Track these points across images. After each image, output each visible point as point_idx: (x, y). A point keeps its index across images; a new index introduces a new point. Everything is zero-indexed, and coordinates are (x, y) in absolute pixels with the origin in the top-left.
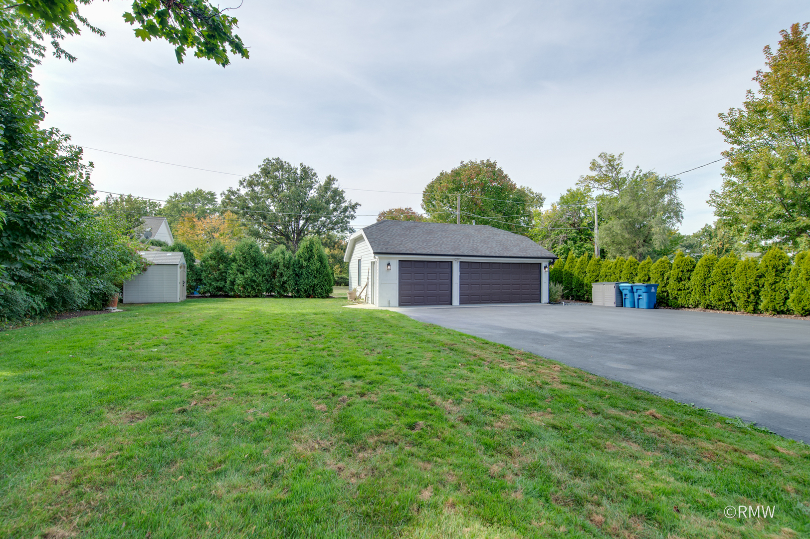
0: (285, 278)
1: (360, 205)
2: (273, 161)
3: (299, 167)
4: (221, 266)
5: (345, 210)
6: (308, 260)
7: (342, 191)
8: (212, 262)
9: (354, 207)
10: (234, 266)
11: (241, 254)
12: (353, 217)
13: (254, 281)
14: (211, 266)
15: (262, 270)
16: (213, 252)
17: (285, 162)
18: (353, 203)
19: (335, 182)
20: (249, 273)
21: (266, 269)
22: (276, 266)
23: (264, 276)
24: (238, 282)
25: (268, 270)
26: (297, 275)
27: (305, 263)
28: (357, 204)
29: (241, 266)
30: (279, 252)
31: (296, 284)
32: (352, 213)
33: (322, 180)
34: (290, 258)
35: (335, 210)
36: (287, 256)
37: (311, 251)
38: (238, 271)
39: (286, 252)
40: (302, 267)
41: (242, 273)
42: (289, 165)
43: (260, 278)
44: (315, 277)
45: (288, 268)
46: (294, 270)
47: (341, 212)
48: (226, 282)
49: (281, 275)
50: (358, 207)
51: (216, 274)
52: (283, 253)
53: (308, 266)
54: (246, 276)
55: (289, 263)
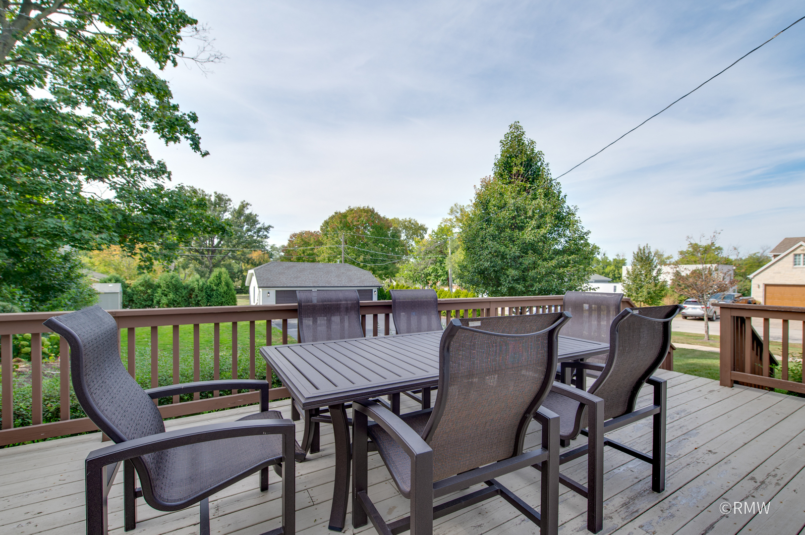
0: (200, 298)
1: (273, 227)
2: (186, 188)
3: (213, 195)
4: (149, 291)
5: (259, 230)
6: (217, 285)
7: (256, 215)
8: (142, 288)
9: (267, 229)
10: (159, 291)
11: (164, 282)
12: (266, 237)
13: (176, 301)
14: (140, 291)
15: (182, 293)
16: (142, 281)
17: (199, 189)
18: (266, 225)
19: (248, 207)
20: (171, 296)
21: (184, 292)
22: (193, 290)
23: (183, 297)
24: (163, 302)
25: (186, 294)
26: (208, 295)
27: (215, 288)
28: (270, 227)
29: (165, 291)
30: (195, 280)
31: (208, 302)
32: (266, 233)
33: (235, 205)
34: (204, 284)
35: (249, 230)
36: (201, 283)
37: (220, 279)
38: (162, 294)
39: (200, 281)
40: (212, 290)
41: (166, 295)
42: (203, 191)
43: (180, 299)
44: (223, 297)
45: (202, 291)
46: (206, 292)
47: (255, 233)
48: (153, 302)
49: (197, 295)
50: (271, 229)
51: (145, 296)
52: (198, 281)
53: (217, 290)
54: (169, 298)
55: (203, 287)
